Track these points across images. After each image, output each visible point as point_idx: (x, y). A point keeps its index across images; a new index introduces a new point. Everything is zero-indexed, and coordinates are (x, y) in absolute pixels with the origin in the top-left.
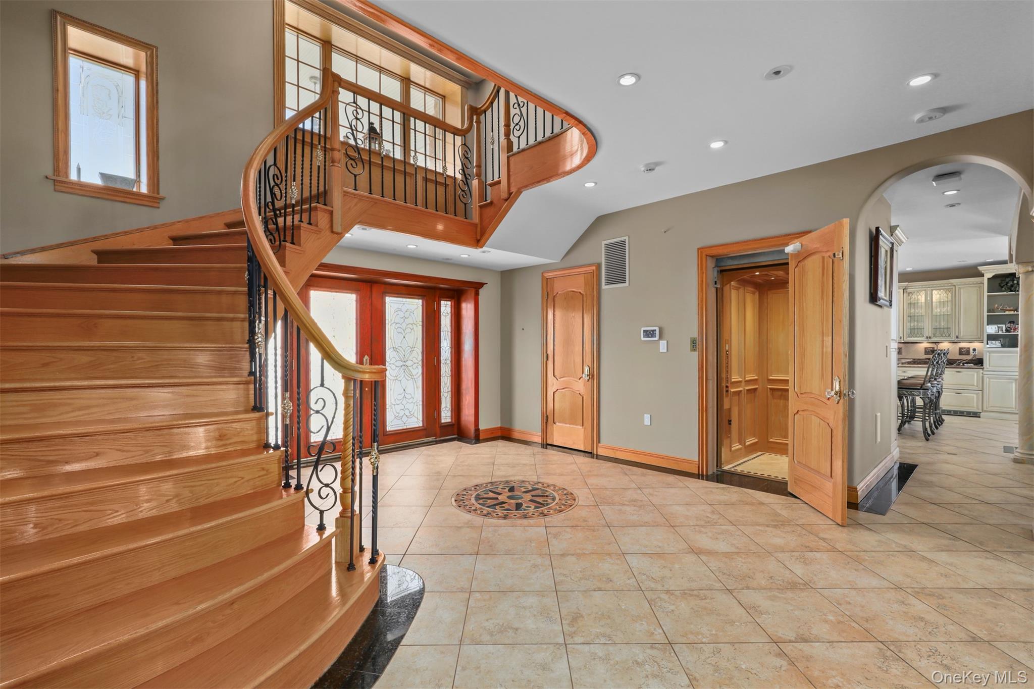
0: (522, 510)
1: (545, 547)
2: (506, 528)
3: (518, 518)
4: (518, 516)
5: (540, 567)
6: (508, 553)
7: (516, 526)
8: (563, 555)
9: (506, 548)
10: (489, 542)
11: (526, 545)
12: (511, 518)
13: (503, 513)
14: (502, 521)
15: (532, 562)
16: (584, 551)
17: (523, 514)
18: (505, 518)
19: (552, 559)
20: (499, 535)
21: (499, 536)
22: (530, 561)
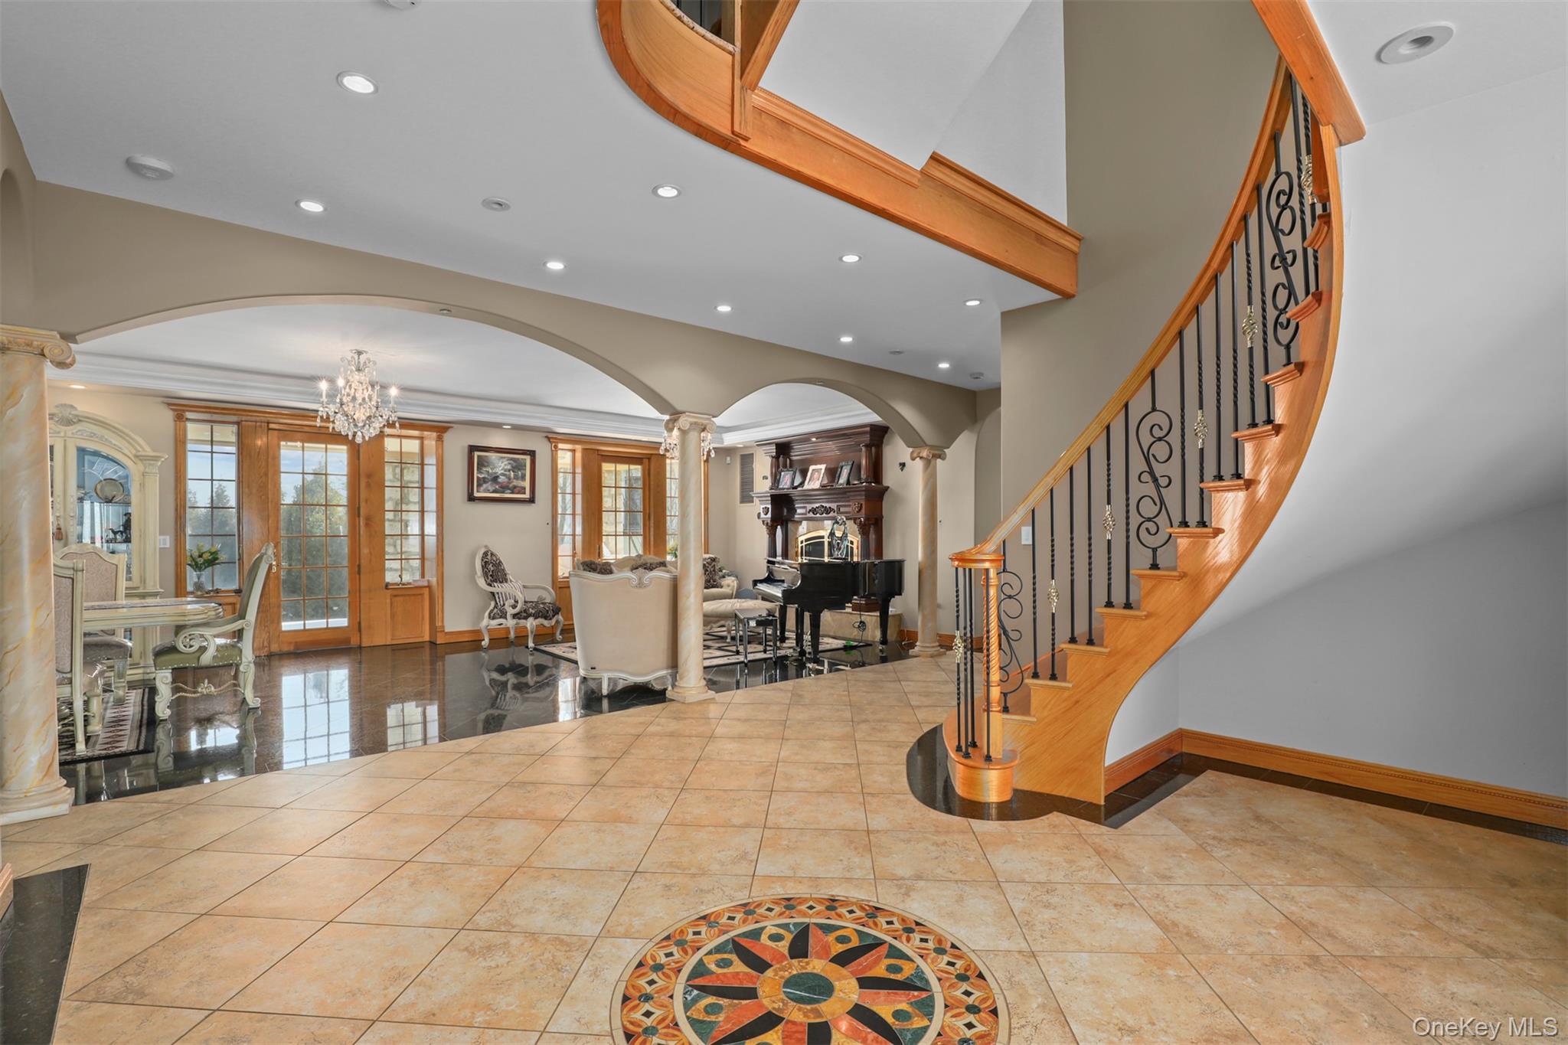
0: (795, 925)
1: (768, 838)
2: (830, 875)
3: (805, 900)
4: (803, 907)
5: (783, 812)
6: (825, 832)
7: (810, 878)
8: (747, 825)
9: (827, 838)
10: (856, 849)
11: (796, 842)
12: (819, 901)
13: (840, 916)
14: (839, 892)
15: (793, 818)
16: (714, 830)
17: (793, 913)
18: (834, 901)
19: (764, 821)
20: (841, 860)
21: (841, 858)
22: (795, 820)
